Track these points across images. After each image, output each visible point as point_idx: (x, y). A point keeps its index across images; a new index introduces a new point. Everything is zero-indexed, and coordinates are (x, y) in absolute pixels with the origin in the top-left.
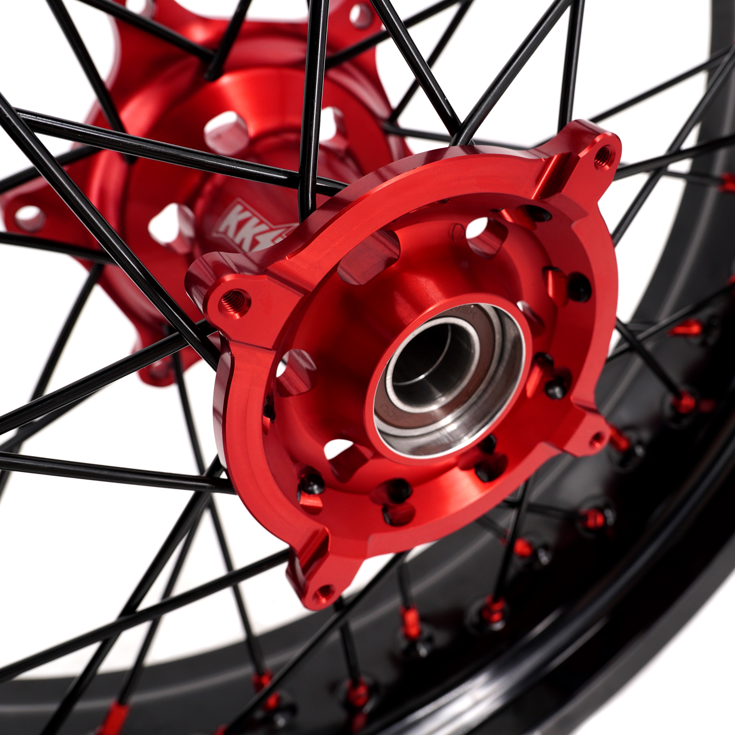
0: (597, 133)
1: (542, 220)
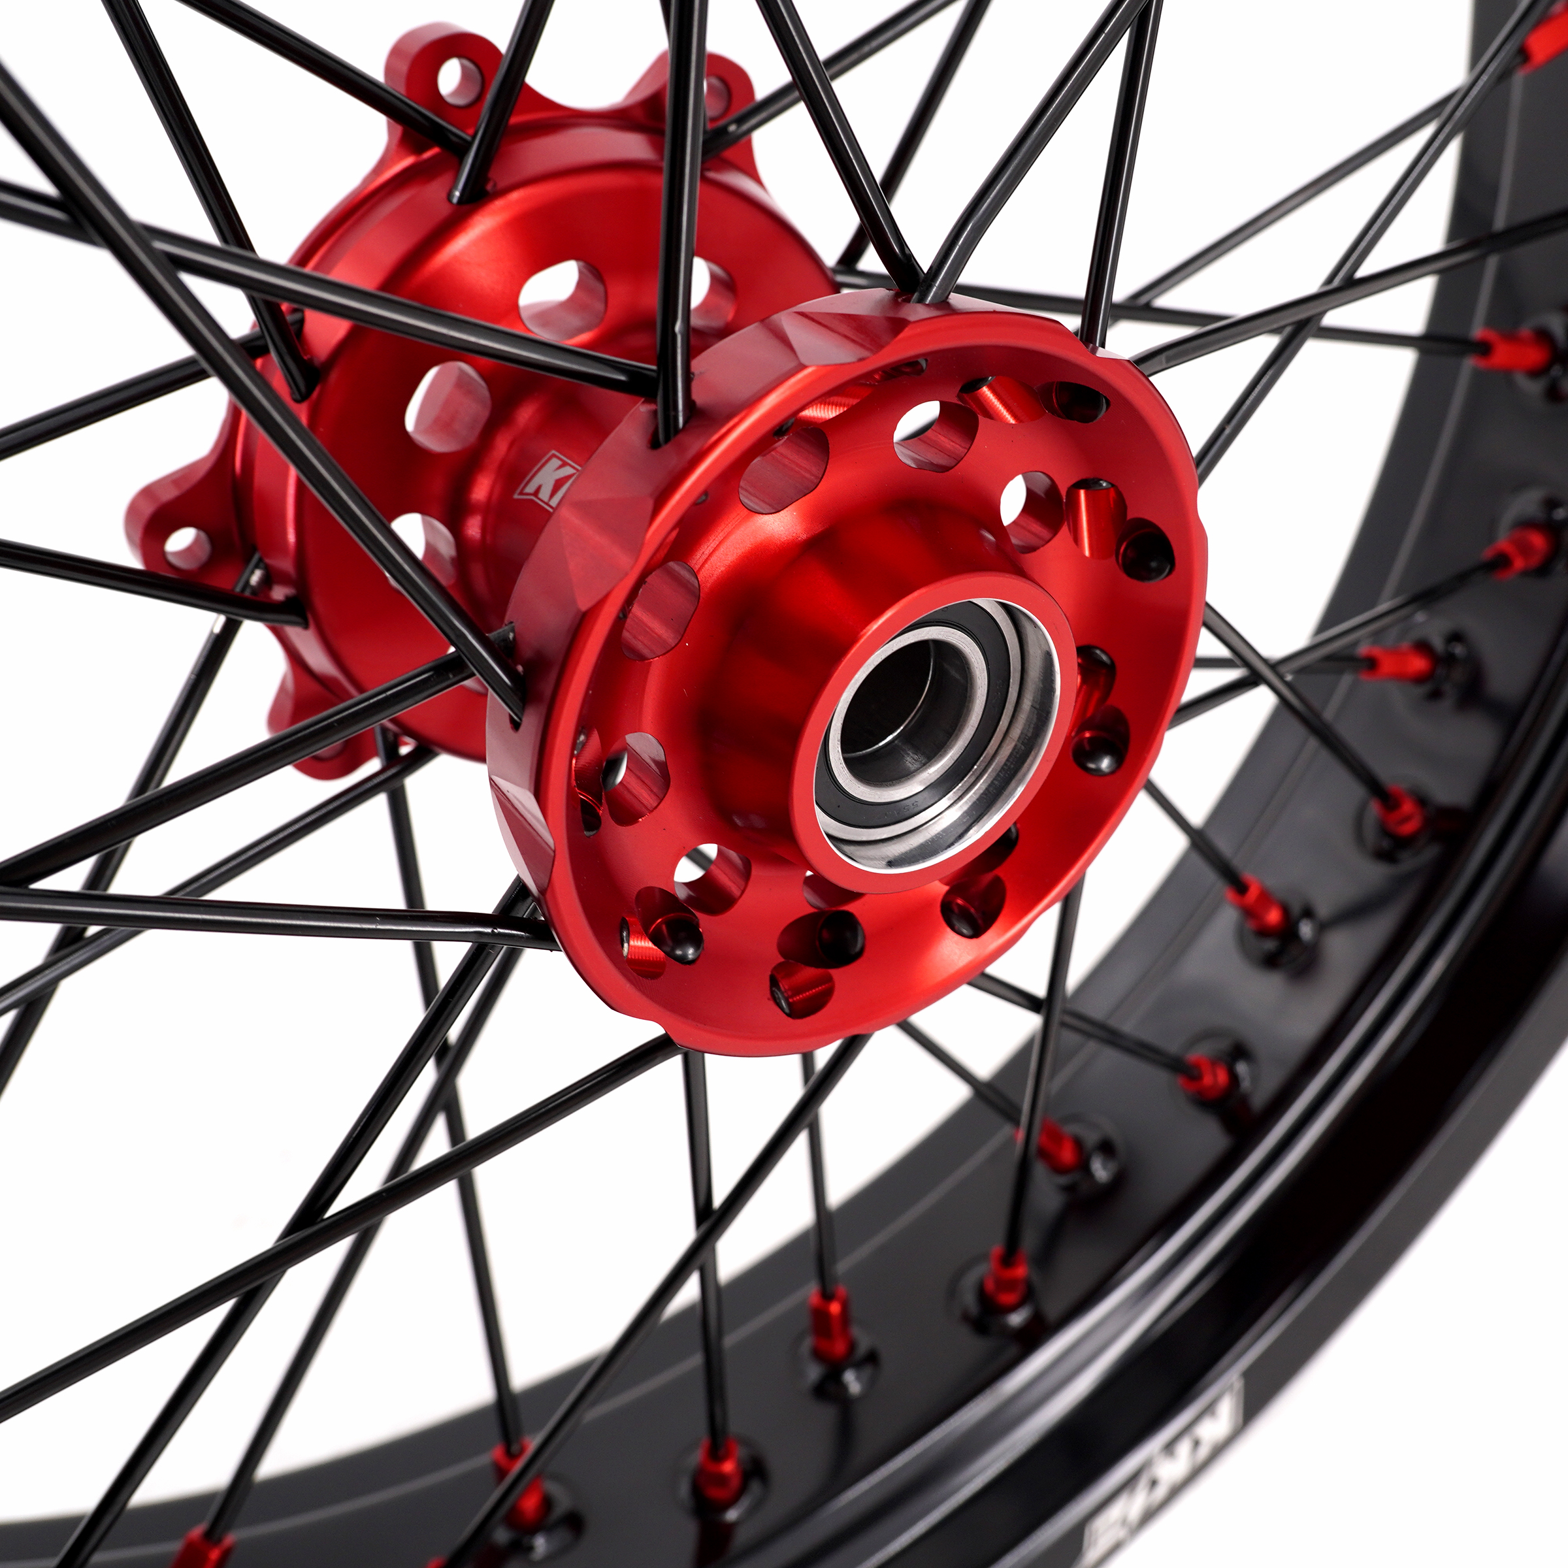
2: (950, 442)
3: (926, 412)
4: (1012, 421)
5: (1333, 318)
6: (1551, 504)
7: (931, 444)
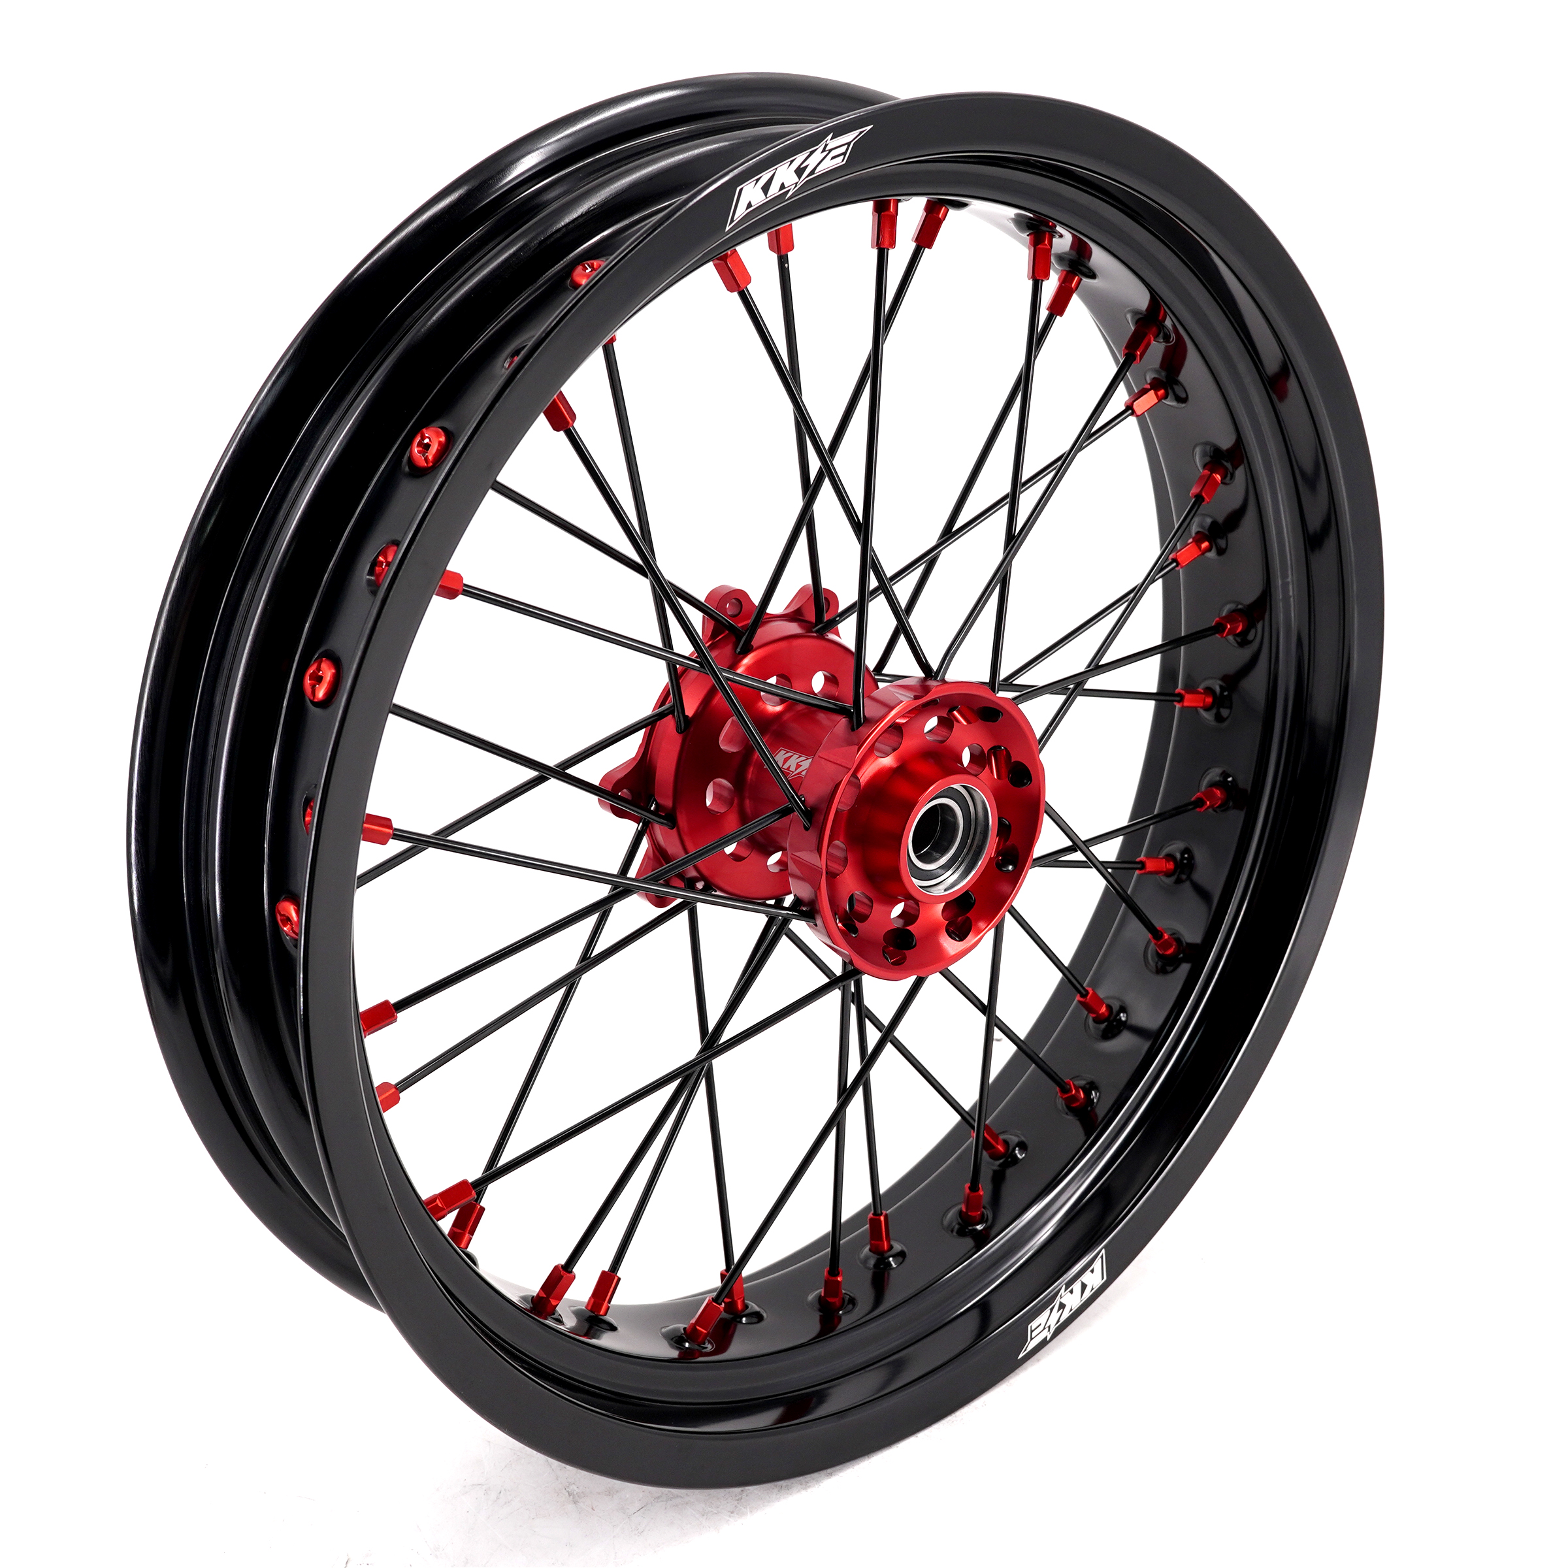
2: (944, 732)
3: (933, 722)
4: (965, 724)
5: (1092, 683)
6: (1225, 775)
7: (936, 734)
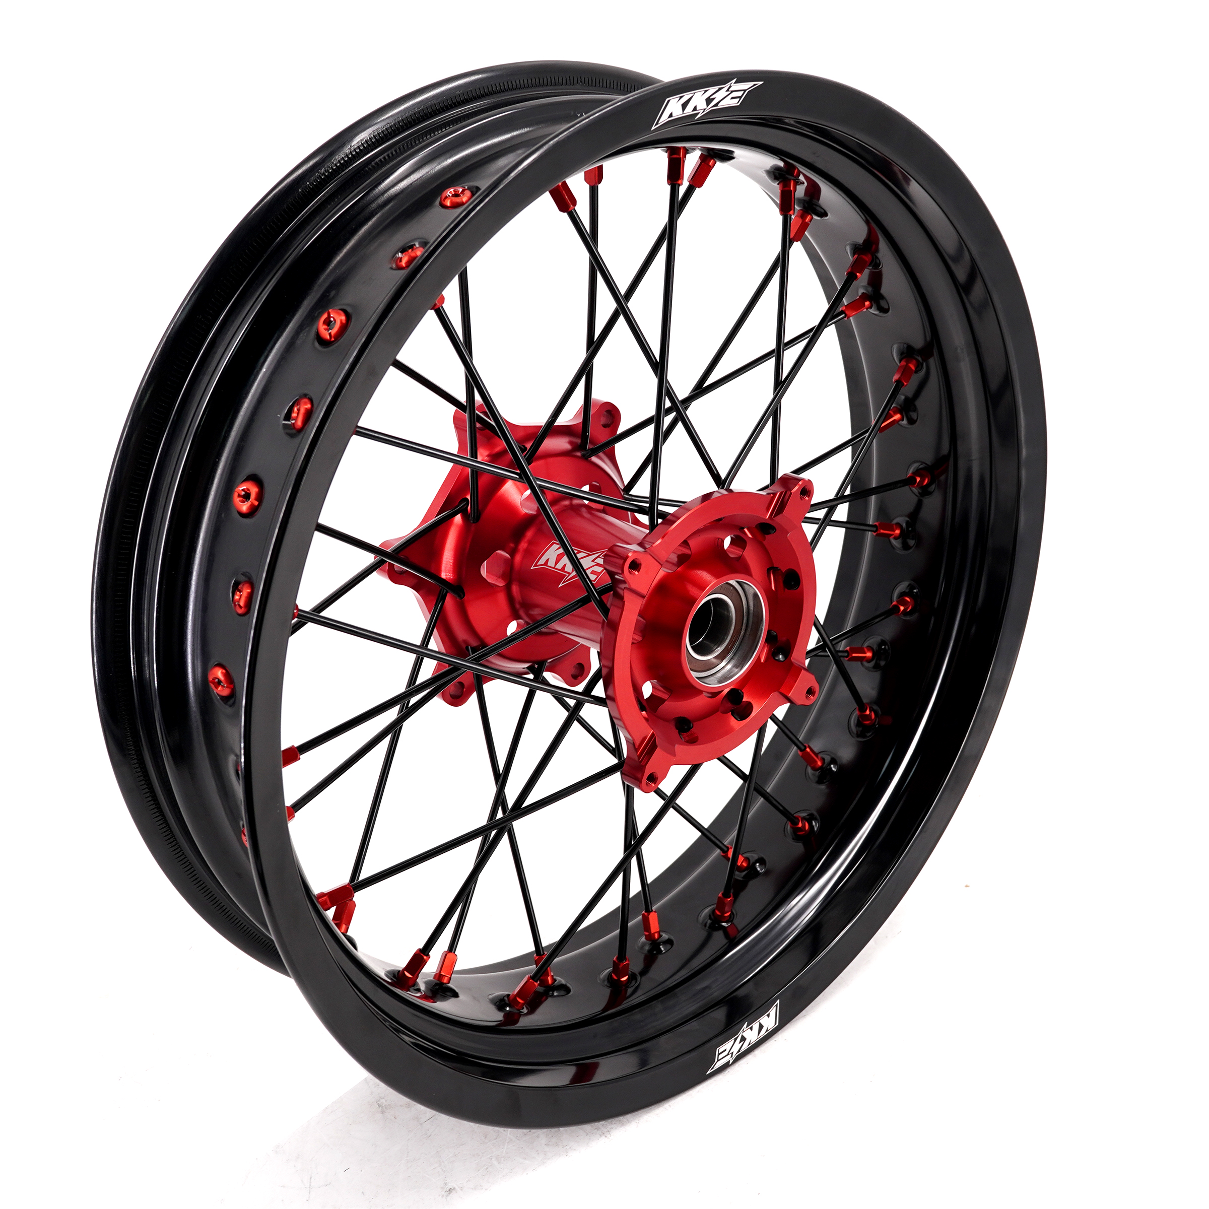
0: (800, 480)
1: (769, 533)
